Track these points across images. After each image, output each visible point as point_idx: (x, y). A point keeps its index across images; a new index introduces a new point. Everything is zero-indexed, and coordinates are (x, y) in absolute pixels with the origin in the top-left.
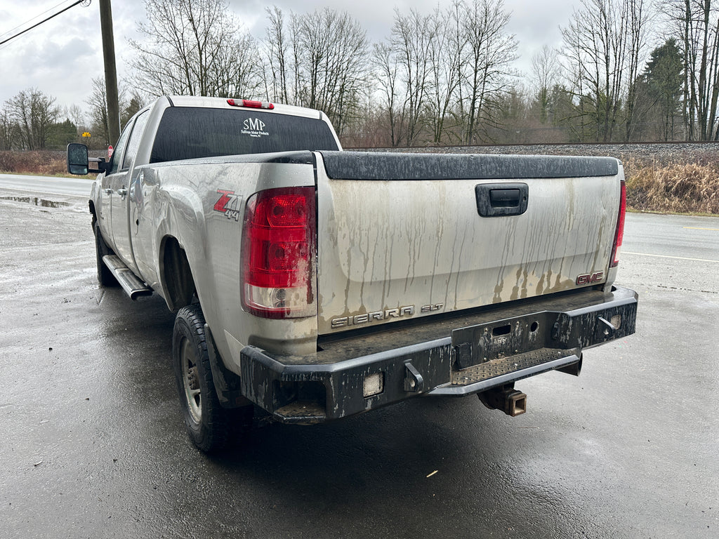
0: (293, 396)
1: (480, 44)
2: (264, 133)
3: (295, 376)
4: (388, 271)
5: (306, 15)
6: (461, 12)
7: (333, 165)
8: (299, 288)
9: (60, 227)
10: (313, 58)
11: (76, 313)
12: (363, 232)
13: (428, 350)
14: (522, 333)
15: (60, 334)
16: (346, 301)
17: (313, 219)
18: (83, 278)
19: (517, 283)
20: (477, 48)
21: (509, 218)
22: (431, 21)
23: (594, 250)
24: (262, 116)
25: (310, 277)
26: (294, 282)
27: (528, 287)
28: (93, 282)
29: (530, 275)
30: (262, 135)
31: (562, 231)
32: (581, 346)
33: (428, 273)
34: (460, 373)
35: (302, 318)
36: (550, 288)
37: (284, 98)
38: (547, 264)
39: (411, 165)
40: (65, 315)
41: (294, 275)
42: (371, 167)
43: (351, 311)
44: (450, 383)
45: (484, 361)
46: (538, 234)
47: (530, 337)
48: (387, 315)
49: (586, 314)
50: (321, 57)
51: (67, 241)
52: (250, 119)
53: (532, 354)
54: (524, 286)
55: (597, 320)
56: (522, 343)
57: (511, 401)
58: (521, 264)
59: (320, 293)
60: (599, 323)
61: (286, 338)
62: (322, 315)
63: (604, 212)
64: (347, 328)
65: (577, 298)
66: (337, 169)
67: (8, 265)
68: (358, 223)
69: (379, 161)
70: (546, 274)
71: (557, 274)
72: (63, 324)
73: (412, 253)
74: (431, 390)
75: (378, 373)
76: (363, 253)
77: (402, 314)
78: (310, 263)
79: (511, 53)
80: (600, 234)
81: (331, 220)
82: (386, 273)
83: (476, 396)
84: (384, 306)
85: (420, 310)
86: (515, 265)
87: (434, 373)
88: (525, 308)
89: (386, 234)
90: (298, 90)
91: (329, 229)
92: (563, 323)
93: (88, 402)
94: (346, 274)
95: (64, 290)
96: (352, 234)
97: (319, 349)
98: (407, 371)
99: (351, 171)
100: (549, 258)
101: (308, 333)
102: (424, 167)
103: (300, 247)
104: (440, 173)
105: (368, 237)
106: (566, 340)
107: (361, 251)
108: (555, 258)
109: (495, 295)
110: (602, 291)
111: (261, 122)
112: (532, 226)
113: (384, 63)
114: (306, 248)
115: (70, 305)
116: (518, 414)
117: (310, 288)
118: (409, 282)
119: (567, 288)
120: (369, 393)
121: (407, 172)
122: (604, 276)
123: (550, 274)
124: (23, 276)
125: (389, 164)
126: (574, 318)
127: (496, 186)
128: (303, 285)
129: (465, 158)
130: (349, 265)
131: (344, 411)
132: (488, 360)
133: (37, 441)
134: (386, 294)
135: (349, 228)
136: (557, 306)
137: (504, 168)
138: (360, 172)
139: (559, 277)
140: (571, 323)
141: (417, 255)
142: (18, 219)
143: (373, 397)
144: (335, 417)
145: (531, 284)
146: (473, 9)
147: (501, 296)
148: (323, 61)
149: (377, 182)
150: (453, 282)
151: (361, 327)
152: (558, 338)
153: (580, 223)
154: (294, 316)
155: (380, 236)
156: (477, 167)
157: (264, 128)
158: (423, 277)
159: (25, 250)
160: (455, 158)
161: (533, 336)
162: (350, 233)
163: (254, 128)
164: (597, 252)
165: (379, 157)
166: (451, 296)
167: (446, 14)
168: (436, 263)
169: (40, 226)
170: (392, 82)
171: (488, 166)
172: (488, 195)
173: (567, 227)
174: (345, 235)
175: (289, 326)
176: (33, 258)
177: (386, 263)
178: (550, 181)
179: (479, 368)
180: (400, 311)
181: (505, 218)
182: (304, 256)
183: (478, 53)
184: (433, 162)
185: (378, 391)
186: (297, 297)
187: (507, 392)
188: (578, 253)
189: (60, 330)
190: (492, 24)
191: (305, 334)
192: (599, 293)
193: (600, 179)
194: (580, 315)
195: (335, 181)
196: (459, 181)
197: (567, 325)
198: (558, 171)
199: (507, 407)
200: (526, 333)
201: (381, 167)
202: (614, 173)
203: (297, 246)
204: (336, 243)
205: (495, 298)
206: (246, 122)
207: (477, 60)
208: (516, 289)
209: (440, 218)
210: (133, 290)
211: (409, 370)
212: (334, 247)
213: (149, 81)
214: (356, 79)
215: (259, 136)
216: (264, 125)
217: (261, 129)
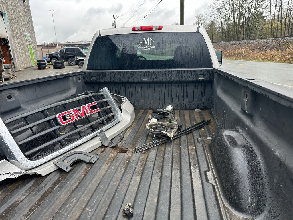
2: (152, 47)
24: (152, 36)
30: (151, 48)
52: (144, 38)
111: (151, 39)
157: (153, 44)
163: (146, 44)
206: (141, 41)
213: (216, 13)
215: (149, 49)
216: (153, 41)
217: (151, 44)
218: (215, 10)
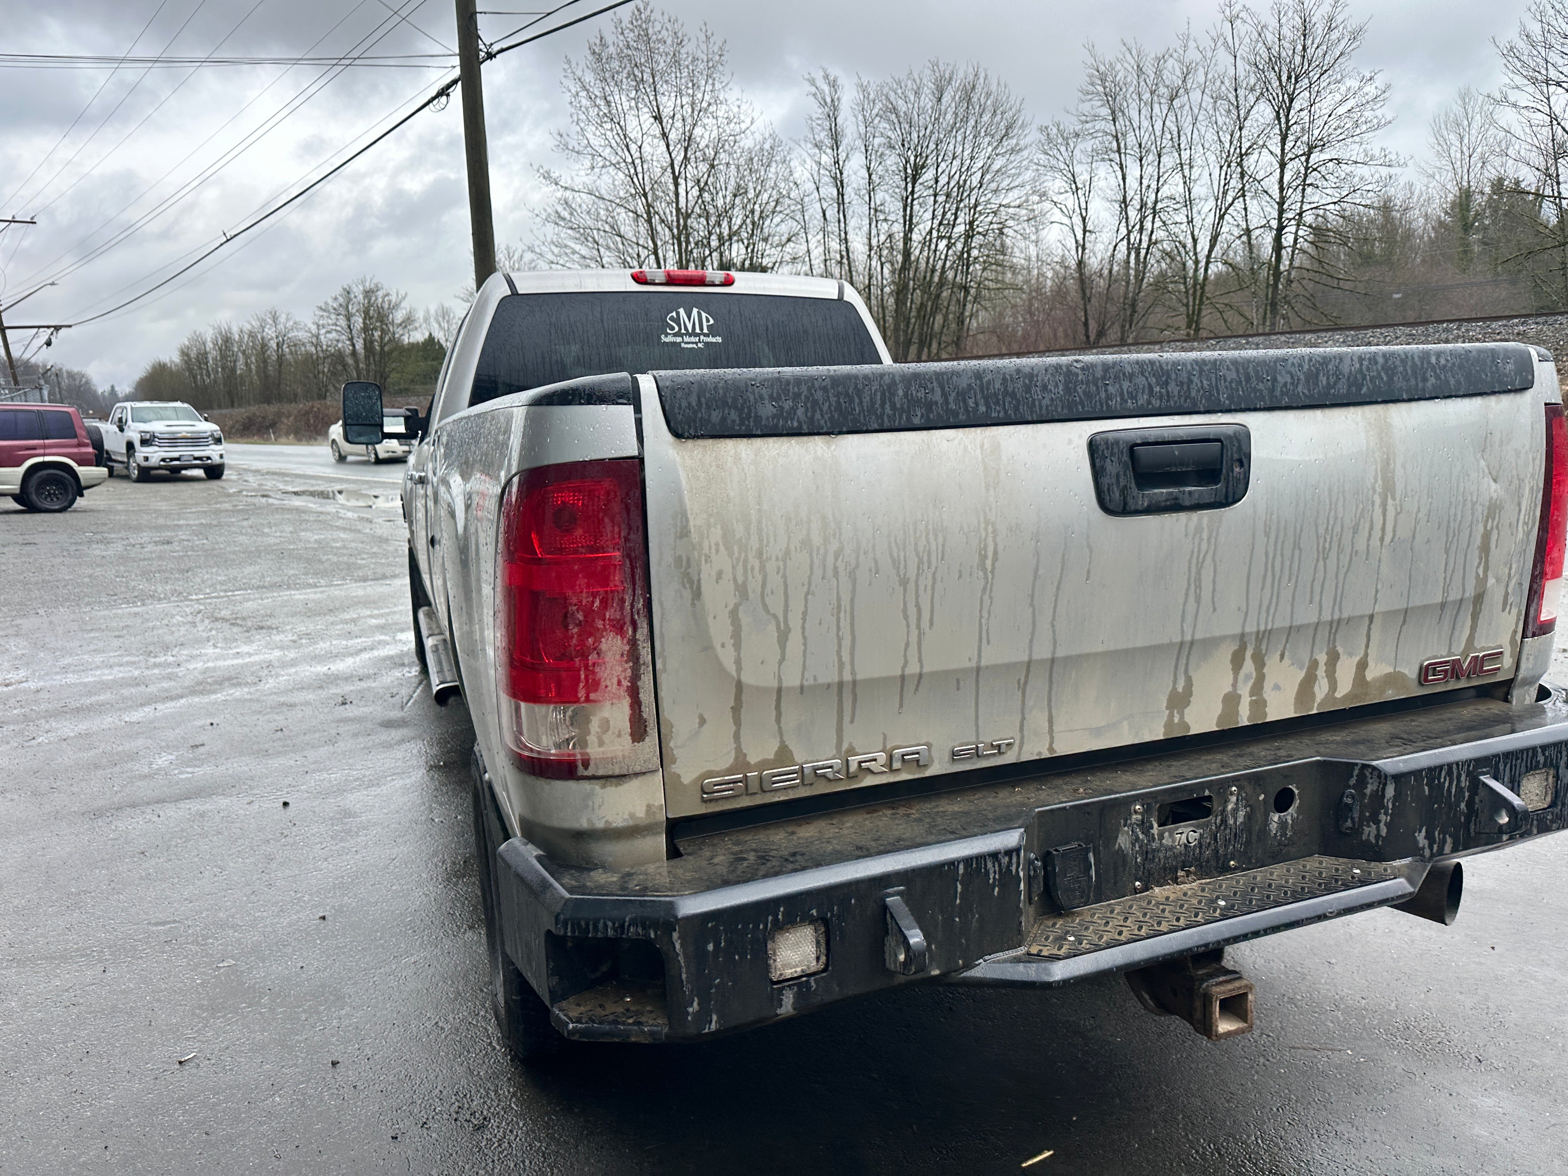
0: (604, 968)
1: (1292, 100)
2: (711, 339)
3: (587, 925)
4: (846, 658)
5: (889, 80)
6: (1242, 34)
7: (684, 404)
8: (608, 703)
9: (380, 547)
10: (905, 169)
11: (354, 727)
12: (771, 566)
13: (952, 864)
14: (1249, 817)
15: (314, 771)
16: (737, 737)
17: (635, 537)
18: (391, 653)
19: (1234, 685)
20: (1283, 110)
21: (1195, 516)
23: (1470, 592)
24: (706, 303)
25: (635, 678)
26: (596, 691)
27: (1268, 693)
28: (406, 662)
29: (1272, 663)
30: (707, 344)
31: (1361, 546)
32: (1427, 853)
33: (964, 660)
34: (1060, 923)
35: (621, 778)
36: (1338, 695)
37: (845, 261)
38: (1323, 633)
39: (900, 393)
40: (333, 732)
41: (593, 673)
42: (787, 405)
43: (753, 759)
44: (1021, 951)
45: (1136, 891)
46: (1288, 554)
47: (1274, 827)
48: (853, 767)
49: (1441, 767)
50: (923, 167)
51: (384, 577)
52: (681, 311)
53: (1277, 873)
54: (1257, 688)
55: (1476, 785)
56: (1248, 843)
57: (1207, 999)
58: (1243, 635)
59: (667, 713)
60: (1481, 791)
61: (584, 824)
62: (676, 768)
63: (1494, 490)
64: (745, 802)
65: (1422, 722)
66: (695, 412)
67: (262, 628)
68: (754, 543)
69: (809, 389)
70: (1322, 658)
71: (1356, 659)
72: (324, 751)
73: (912, 611)
74: (969, 966)
75: (812, 921)
76: (775, 616)
77: (897, 765)
78: (633, 643)
79: (1369, 115)
80: (1485, 549)
81: (681, 537)
82: (841, 665)
83: (1123, 981)
84: (845, 746)
85: (947, 756)
86: (1223, 638)
87: (974, 924)
88: (1260, 750)
89: (836, 568)
90: (874, 242)
91: (678, 560)
92: (1368, 791)
93: (323, 924)
94: (732, 669)
95: (348, 678)
96: (740, 568)
97: (673, 853)
98: (888, 916)
99: (734, 415)
100: (1326, 617)
101: (641, 813)
102: (937, 396)
103: (605, 604)
104: (983, 409)
105: (784, 577)
106: (1378, 836)
107: (767, 611)
108: (1345, 615)
109: (1171, 716)
110: (1506, 700)
111: (704, 315)
112: (1267, 534)
113: (1063, 166)
114: (622, 608)
115: (350, 711)
116: (1229, 1034)
117: (636, 704)
118: (910, 687)
119: (1391, 695)
120: (789, 973)
121: (888, 410)
122: (1507, 662)
123: (1333, 658)
124: (282, 648)
125: (838, 395)
126: (1399, 778)
127: (1152, 435)
128: (619, 698)
129: (1058, 367)
130: (737, 646)
131: (715, 1018)
132: (1146, 888)
133: (200, 1007)
134: (847, 718)
135: (731, 555)
136: (1356, 743)
137: (1173, 387)
138: (758, 418)
139: (1362, 665)
140: (1390, 791)
141: (926, 615)
142: (309, 534)
143: (799, 982)
144: (692, 1030)
145: (1277, 687)
146: (1273, 23)
147: (1187, 719)
148: (928, 176)
149: (805, 439)
150: (1038, 684)
151: (782, 798)
152: (1357, 831)
153: (1417, 521)
154: (601, 772)
155: (818, 572)
156: (1093, 389)
157: (712, 330)
158: (947, 673)
159: (298, 596)
160: (1027, 370)
161: (1283, 824)
162: (734, 567)
163: (690, 330)
164: (1479, 599)
165: (812, 379)
166: (1038, 719)
167: (1206, 43)
168: (983, 637)
169: (344, 547)
170: (1083, 205)
171: (1126, 385)
172: (1126, 458)
173: (1377, 533)
174: (720, 575)
175: (590, 796)
176: (310, 612)
177: (840, 639)
178: (1318, 414)
179: (1118, 909)
180: (891, 758)
181: (1183, 516)
182: (619, 629)
183: (1287, 121)
184: (964, 383)
185: (814, 966)
186: (605, 725)
187: (1200, 972)
188: (1417, 601)
189: (315, 762)
190: (1320, 52)
191: (632, 816)
192: (1495, 707)
193: (1477, 402)
194: (1421, 771)
195: (690, 443)
196: (1039, 426)
197: (1379, 796)
198: (1342, 388)
199: (1198, 1015)
200: (1259, 817)
201: (815, 402)
202: (1525, 386)
203: (597, 603)
204: (697, 594)
205: (1169, 724)
206: (672, 319)
207: (1284, 139)
208: (1231, 700)
209: (987, 522)
210: (442, 683)
211: (892, 917)
212: (693, 605)
213: (577, 247)
214: (1000, 205)
215: (700, 345)
216: (712, 322)
217: (705, 331)
218: (570, 231)
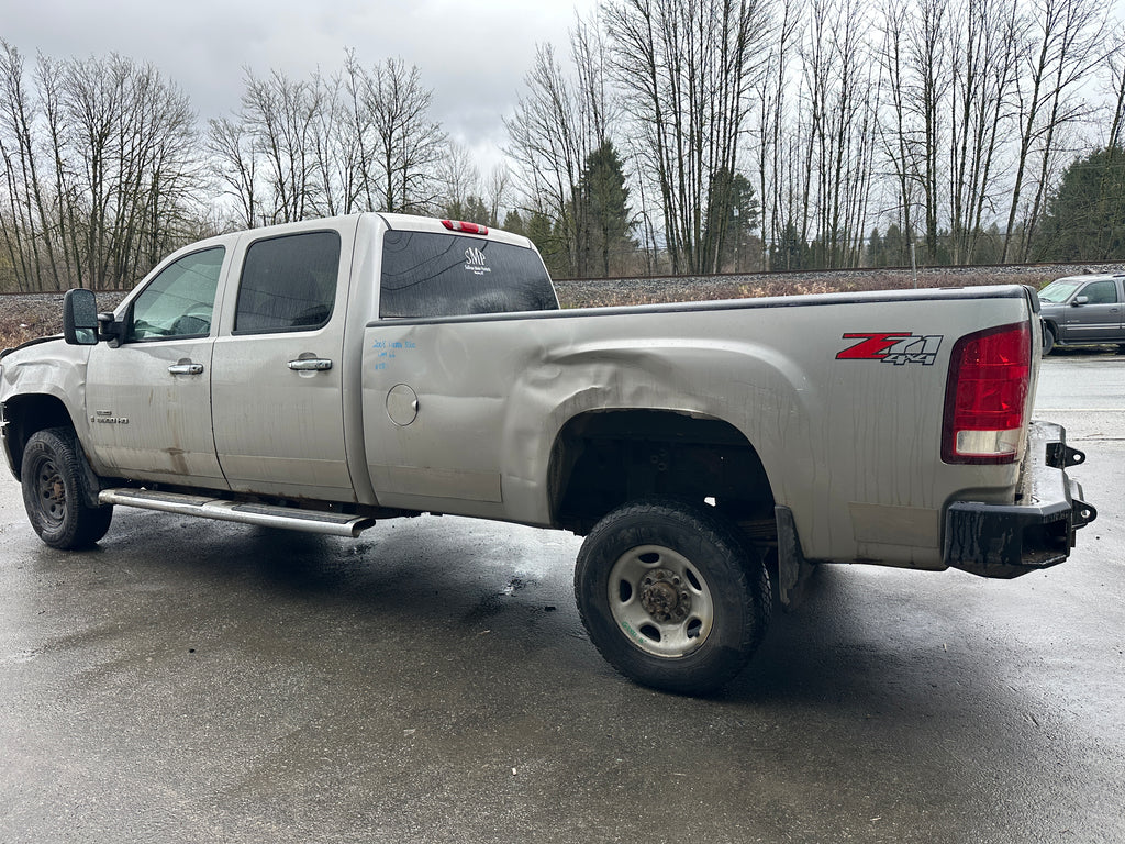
1: (391, 132)
2: (485, 269)
5: (71, 61)
6: (358, 83)
20: (386, 136)
22: (307, 92)
24: (479, 245)
30: (485, 272)
37: (33, 202)
50: (106, 136)
52: (470, 249)
79: (437, 149)
90: (63, 190)
111: (480, 253)
113: (231, 152)
146: (376, 81)
148: (113, 141)
157: (485, 262)
163: (476, 262)
167: (331, 83)
170: (249, 182)
183: (390, 145)
190: (406, 105)
206: (468, 254)
207: (389, 157)
214: (179, 174)
215: (483, 273)
216: (485, 258)
217: (483, 264)
